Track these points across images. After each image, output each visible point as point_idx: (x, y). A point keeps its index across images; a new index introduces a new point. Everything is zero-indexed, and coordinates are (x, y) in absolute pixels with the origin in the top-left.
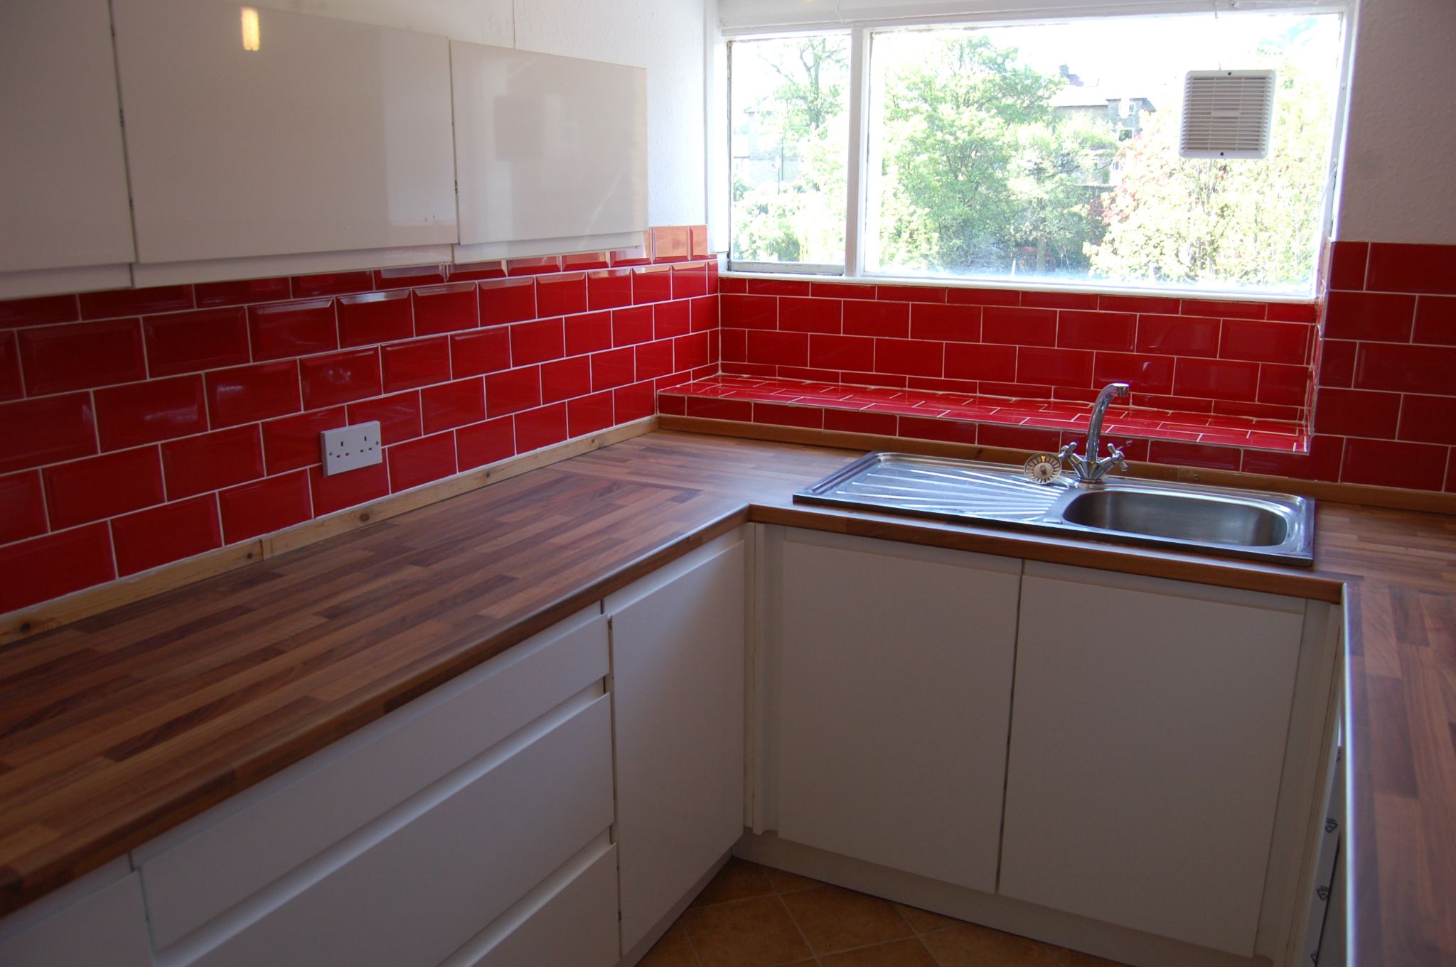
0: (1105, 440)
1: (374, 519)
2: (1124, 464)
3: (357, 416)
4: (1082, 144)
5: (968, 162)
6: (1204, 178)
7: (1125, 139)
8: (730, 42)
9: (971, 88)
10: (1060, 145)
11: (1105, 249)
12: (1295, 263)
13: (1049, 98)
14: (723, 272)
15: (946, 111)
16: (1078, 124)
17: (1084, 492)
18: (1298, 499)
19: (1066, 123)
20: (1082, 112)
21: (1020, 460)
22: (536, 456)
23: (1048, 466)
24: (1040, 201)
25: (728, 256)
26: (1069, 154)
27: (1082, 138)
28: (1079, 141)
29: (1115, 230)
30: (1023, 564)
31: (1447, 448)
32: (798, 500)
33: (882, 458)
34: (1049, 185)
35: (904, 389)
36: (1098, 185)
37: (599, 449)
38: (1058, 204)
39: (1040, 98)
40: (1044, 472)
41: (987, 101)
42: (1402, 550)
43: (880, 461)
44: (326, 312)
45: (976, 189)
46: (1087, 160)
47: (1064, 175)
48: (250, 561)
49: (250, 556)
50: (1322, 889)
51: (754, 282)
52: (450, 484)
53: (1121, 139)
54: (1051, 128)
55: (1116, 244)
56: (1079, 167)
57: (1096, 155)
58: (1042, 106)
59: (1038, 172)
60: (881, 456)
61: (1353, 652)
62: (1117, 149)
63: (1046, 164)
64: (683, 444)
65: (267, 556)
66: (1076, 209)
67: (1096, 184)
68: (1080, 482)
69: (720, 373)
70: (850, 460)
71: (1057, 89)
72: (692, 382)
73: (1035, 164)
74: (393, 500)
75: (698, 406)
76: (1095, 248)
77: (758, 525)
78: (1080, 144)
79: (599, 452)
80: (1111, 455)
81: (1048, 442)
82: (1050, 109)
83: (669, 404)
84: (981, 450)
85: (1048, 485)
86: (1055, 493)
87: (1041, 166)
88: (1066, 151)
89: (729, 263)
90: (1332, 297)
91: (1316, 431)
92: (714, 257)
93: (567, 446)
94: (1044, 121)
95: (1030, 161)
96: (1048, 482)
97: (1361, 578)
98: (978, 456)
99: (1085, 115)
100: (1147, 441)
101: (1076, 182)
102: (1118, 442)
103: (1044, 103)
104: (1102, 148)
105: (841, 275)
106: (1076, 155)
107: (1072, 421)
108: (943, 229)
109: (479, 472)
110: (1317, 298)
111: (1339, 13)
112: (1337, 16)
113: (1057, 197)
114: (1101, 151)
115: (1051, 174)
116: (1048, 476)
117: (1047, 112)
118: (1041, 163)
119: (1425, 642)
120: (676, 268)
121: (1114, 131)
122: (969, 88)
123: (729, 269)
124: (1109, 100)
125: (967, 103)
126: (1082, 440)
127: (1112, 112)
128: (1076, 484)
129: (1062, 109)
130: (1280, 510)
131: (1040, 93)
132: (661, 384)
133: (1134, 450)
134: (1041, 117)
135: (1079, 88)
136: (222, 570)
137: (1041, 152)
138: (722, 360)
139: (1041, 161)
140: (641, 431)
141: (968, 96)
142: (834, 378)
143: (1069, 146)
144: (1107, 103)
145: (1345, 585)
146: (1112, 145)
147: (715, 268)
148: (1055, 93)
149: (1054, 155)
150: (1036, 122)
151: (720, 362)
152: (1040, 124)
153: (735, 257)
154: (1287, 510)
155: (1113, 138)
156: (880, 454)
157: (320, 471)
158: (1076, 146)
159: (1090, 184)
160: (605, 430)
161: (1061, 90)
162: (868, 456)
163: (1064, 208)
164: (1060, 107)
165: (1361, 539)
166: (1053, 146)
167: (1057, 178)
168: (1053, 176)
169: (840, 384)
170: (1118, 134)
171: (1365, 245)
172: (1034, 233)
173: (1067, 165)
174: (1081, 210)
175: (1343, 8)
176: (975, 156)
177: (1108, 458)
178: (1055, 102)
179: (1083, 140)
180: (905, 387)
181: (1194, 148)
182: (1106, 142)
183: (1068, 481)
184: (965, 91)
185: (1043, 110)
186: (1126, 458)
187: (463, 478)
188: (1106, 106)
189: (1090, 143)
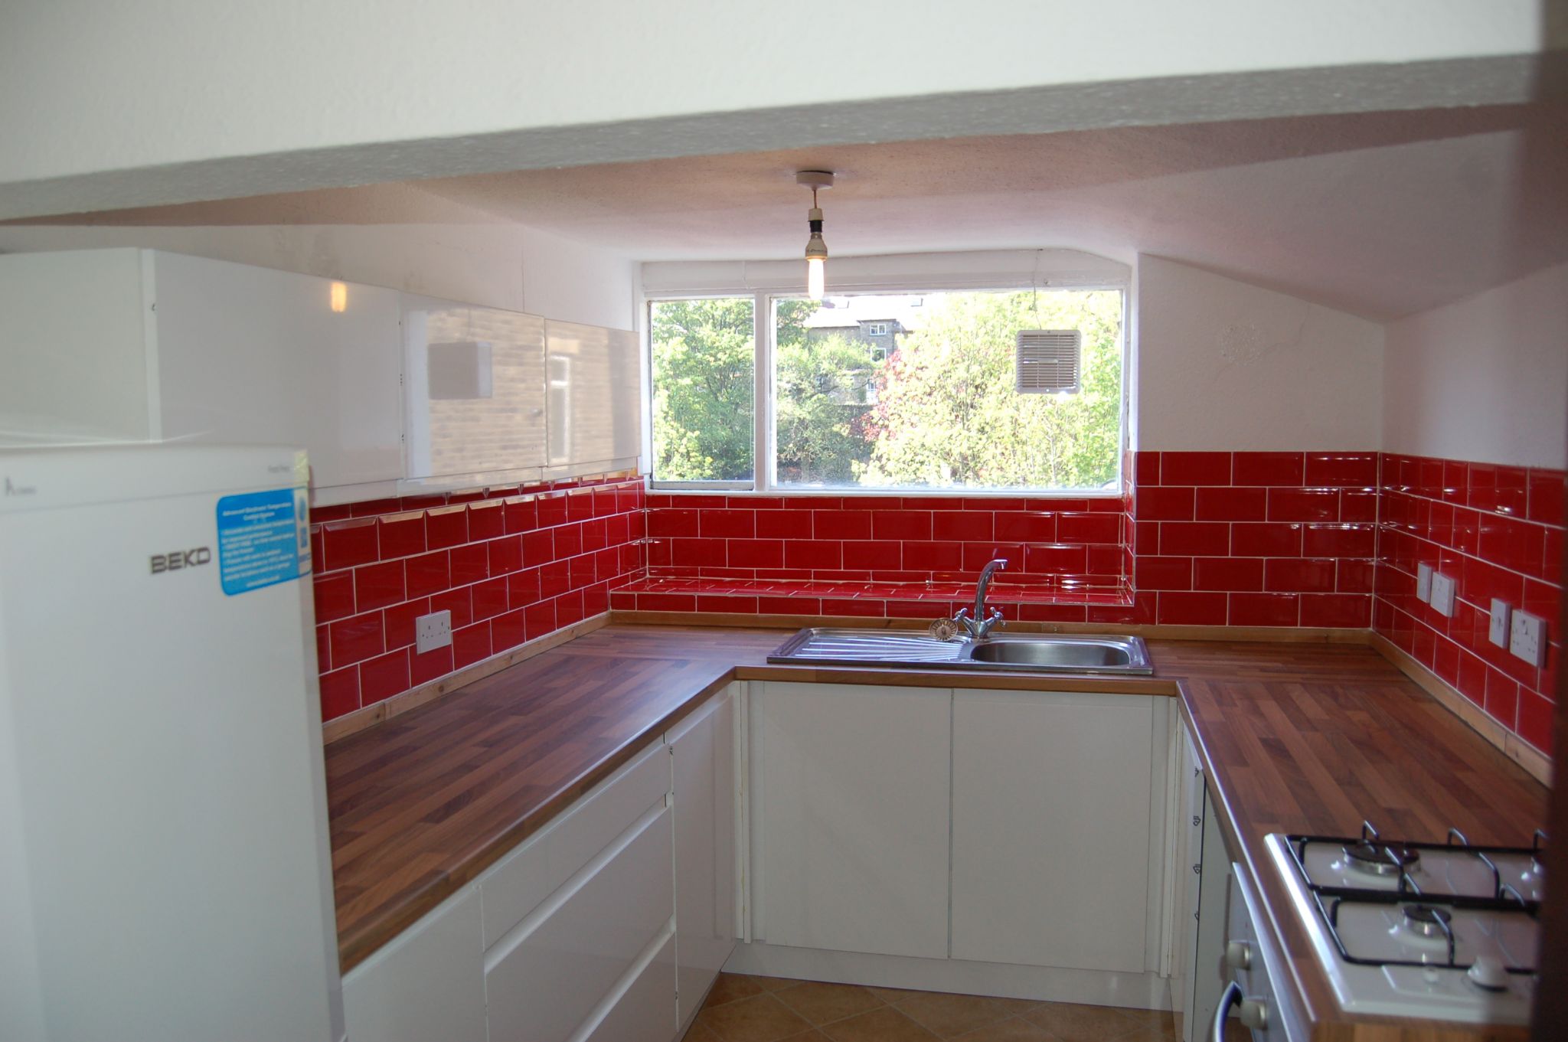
0: (988, 606)
1: (448, 690)
2: (1004, 623)
3: (438, 605)
4: (839, 364)
5: (728, 384)
6: (962, 395)
7: (879, 359)
8: (650, 301)
9: (727, 310)
10: (817, 365)
11: (874, 466)
12: (1052, 475)
13: (803, 320)
14: (648, 491)
15: (705, 332)
16: (834, 344)
17: (977, 645)
18: (1131, 638)
19: (822, 344)
20: (837, 334)
21: (925, 626)
22: (539, 643)
23: (947, 628)
24: (802, 421)
25: (651, 476)
26: (826, 375)
27: (838, 358)
28: (836, 361)
29: (882, 446)
30: (953, 692)
31: (1226, 594)
32: (770, 661)
33: (814, 632)
34: (809, 405)
35: (810, 581)
36: (857, 404)
37: (576, 638)
38: (818, 423)
39: (795, 320)
40: (944, 633)
41: (741, 323)
42: (1207, 662)
43: (812, 634)
44: (419, 522)
45: (736, 409)
46: (846, 380)
47: (821, 396)
48: (379, 720)
49: (378, 716)
50: (1196, 866)
51: (675, 497)
52: (490, 663)
53: (875, 359)
54: (807, 350)
55: (884, 461)
56: (837, 387)
57: (854, 375)
58: (796, 328)
59: (797, 392)
60: (814, 631)
61: (1193, 713)
62: (872, 368)
63: (805, 385)
64: (644, 632)
65: (388, 717)
66: (836, 428)
67: (852, 403)
68: (972, 638)
69: (648, 576)
70: (789, 635)
71: (811, 311)
72: (630, 583)
73: (795, 385)
74: (455, 676)
75: (646, 602)
76: (863, 465)
77: (743, 682)
78: (837, 364)
79: (578, 641)
80: (993, 616)
81: (942, 611)
82: (804, 331)
83: (621, 602)
84: (890, 621)
85: (949, 642)
86: (957, 647)
87: (800, 387)
88: (824, 372)
89: (652, 482)
90: (1139, 491)
91: (1137, 588)
92: (642, 477)
93: (557, 635)
94: (800, 343)
95: (788, 382)
96: (949, 639)
97: (1187, 678)
98: (887, 625)
99: (840, 336)
100: (1017, 605)
101: (835, 402)
102: (997, 606)
103: (798, 325)
104: (859, 368)
105: (752, 490)
106: (833, 376)
107: (956, 594)
108: (705, 449)
109: (505, 655)
110: (1123, 494)
111: (1119, 290)
112: (1117, 292)
113: (818, 417)
114: (857, 371)
115: (809, 394)
116: (947, 635)
117: (802, 333)
118: (801, 384)
119: (1236, 705)
120: (619, 487)
121: (868, 351)
122: (725, 310)
123: (652, 488)
124: (859, 322)
125: (724, 325)
126: (971, 606)
127: (864, 333)
128: (970, 639)
129: (817, 330)
130: (1121, 646)
131: (794, 315)
132: (613, 584)
133: (1009, 612)
134: (797, 339)
135: (831, 310)
136: (363, 727)
137: (800, 373)
138: (649, 565)
139: (799, 381)
140: (601, 624)
141: (724, 318)
142: (750, 574)
143: (826, 366)
144: (859, 324)
145: (1177, 683)
146: (867, 365)
147: (642, 486)
148: (809, 316)
149: (812, 376)
150: (793, 344)
151: (647, 567)
152: (797, 345)
153: (657, 478)
154: (1125, 645)
155: (868, 358)
156: (812, 629)
157: (414, 649)
158: (833, 367)
159: (847, 403)
160: (578, 623)
161: (815, 312)
162: (801, 632)
163: (827, 427)
164: (813, 328)
165: (1180, 658)
166: (811, 366)
167: (815, 397)
168: (812, 396)
169: (755, 579)
170: (872, 355)
171: (1157, 454)
172: (799, 454)
173: (825, 385)
174: (841, 429)
175: (1123, 287)
176: (733, 377)
177: (991, 618)
178: (809, 323)
179: (839, 360)
180: (811, 578)
181: (1027, 386)
182: (862, 363)
183: (964, 638)
184: (720, 313)
185: (798, 332)
186: (1004, 618)
187: (496, 659)
188: (858, 327)
189: (846, 363)
